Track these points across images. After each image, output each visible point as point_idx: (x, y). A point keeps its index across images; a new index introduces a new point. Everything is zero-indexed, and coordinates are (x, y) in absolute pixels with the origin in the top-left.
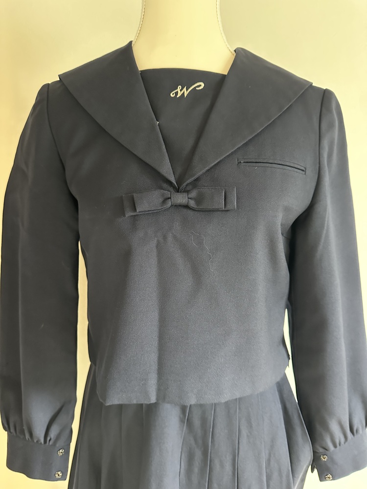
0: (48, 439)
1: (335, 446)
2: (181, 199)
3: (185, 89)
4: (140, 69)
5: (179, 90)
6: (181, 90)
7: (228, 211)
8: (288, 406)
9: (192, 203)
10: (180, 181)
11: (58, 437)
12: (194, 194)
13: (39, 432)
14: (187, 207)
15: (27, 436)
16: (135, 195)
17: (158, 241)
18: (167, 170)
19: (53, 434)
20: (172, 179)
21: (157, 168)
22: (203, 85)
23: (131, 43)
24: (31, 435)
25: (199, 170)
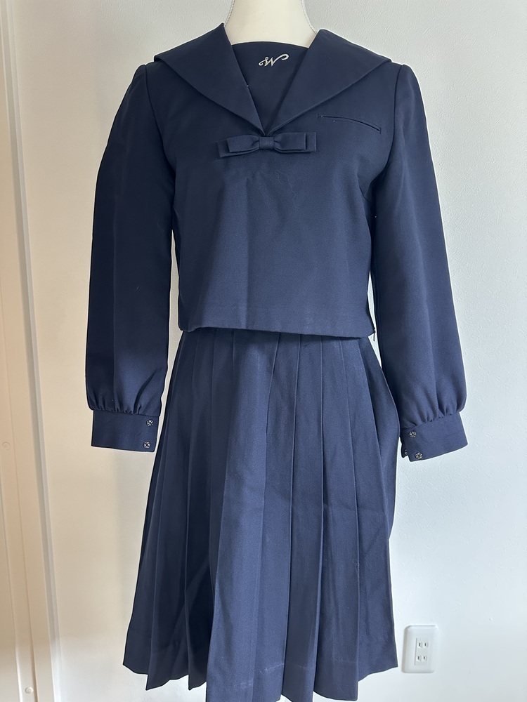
0: (139, 406)
1: (423, 420)
2: (267, 142)
3: (272, 59)
4: (232, 43)
5: (266, 60)
6: (268, 61)
7: (309, 153)
8: (373, 372)
9: (278, 146)
10: (267, 130)
11: (148, 406)
12: (279, 137)
13: (130, 401)
14: (273, 150)
15: (117, 406)
16: (228, 139)
17: (248, 179)
18: (256, 121)
19: (143, 402)
20: (260, 127)
21: (247, 119)
22: (288, 56)
23: (223, 24)
24: (121, 404)
25: (283, 120)
